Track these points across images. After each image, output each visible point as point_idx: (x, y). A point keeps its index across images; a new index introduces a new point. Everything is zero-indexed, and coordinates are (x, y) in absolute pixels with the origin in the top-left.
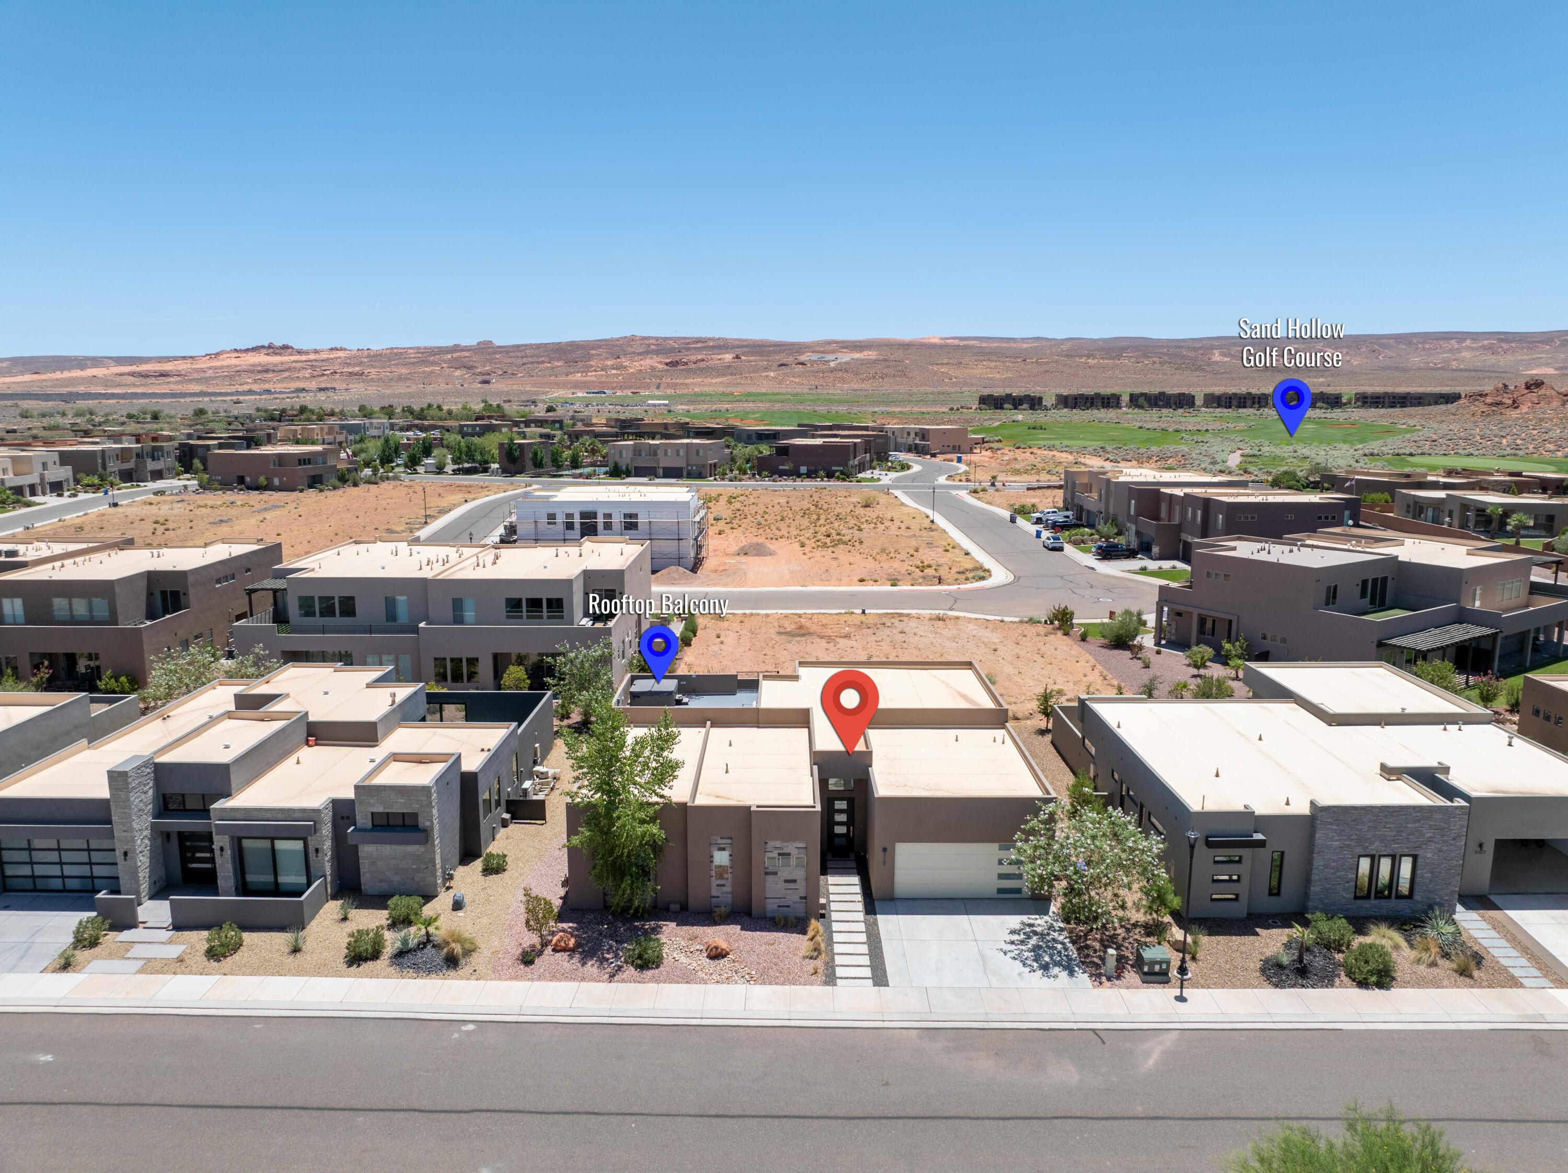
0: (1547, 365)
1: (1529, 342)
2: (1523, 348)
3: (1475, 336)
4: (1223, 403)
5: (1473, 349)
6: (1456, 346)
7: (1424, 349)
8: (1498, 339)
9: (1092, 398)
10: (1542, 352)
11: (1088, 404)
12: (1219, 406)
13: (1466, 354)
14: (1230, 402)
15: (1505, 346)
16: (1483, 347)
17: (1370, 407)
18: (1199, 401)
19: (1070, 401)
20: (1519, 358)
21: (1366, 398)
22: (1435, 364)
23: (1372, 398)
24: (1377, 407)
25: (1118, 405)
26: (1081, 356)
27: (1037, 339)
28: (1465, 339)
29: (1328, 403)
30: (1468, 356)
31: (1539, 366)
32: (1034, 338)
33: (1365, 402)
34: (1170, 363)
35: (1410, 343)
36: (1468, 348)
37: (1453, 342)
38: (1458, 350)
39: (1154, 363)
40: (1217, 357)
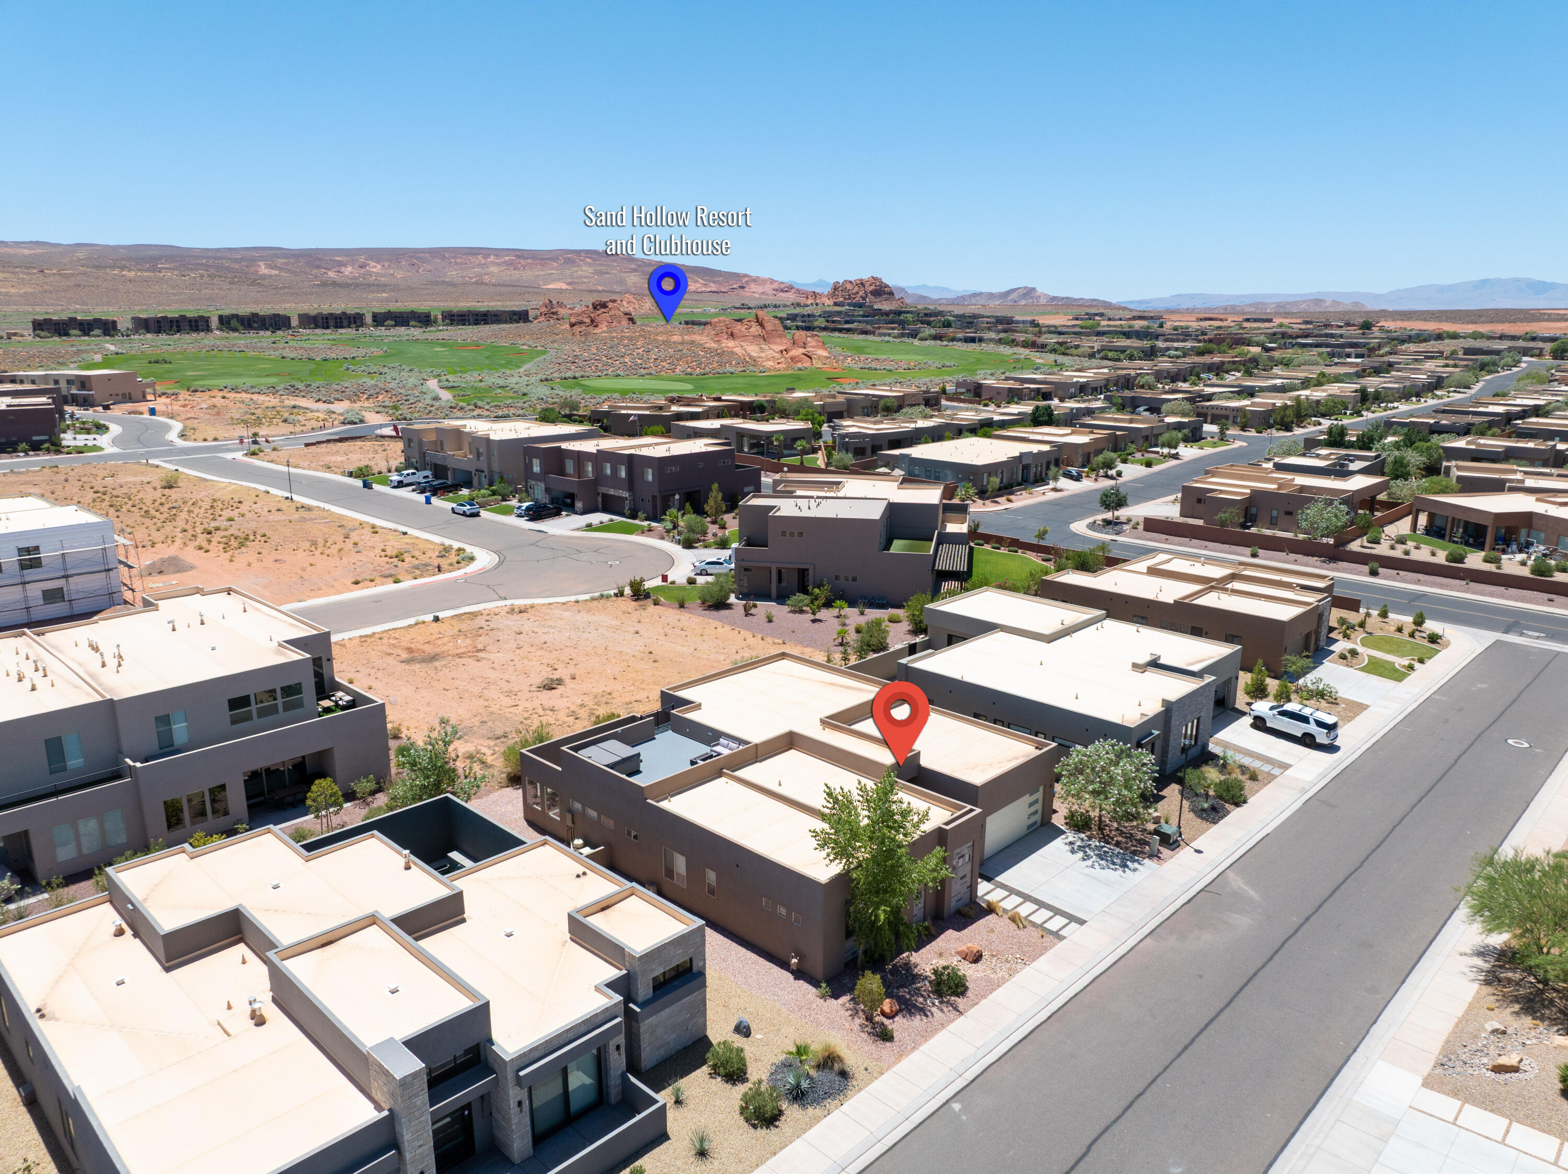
0: (559, 280)
1: (541, 259)
2: (537, 264)
3: (498, 252)
4: (320, 324)
5: (498, 264)
6: (483, 261)
7: (456, 263)
8: (516, 256)
9: (177, 321)
10: (553, 269)
11: (175, 328)
12: (317, 327)
13: (493, 269)
14: (327, 323)
15: (523, 262)
16: (505, 262)
17: (458, 324)
18: (295, 322)
19: (152, 325)
20: (537, 273)
21: (452, 315)
22: (471, 278)
23: (458, 316)
24: (464, 324)
25: (208, 329)
26: (112, 267)
27: (37, 243)
28: (489, 255)
29: (419, 322)
30: (495, 271)
31: (553, 281)
32: (31, 242)
33: (452, 320)
34: (220, 276)
35: (443, 258)
36: (493, 263)
37: (480, 257)
38: (485, 265)
39: (202, 276)
40: (263, 270)
